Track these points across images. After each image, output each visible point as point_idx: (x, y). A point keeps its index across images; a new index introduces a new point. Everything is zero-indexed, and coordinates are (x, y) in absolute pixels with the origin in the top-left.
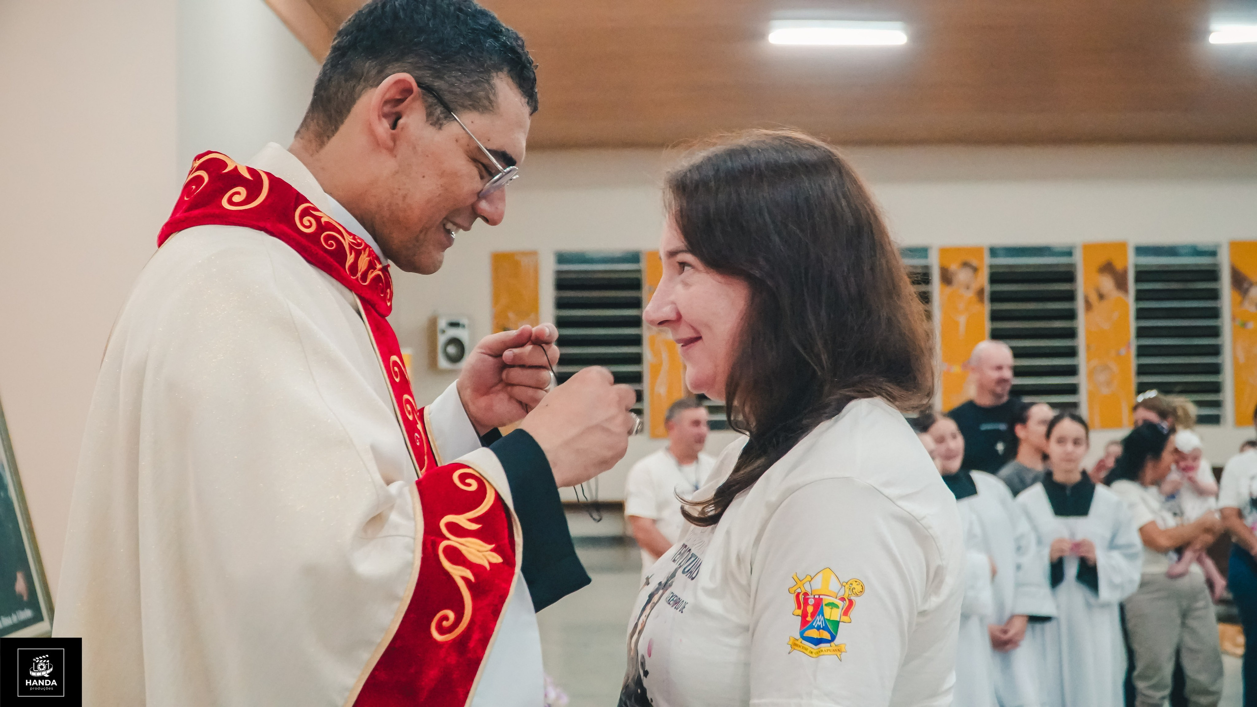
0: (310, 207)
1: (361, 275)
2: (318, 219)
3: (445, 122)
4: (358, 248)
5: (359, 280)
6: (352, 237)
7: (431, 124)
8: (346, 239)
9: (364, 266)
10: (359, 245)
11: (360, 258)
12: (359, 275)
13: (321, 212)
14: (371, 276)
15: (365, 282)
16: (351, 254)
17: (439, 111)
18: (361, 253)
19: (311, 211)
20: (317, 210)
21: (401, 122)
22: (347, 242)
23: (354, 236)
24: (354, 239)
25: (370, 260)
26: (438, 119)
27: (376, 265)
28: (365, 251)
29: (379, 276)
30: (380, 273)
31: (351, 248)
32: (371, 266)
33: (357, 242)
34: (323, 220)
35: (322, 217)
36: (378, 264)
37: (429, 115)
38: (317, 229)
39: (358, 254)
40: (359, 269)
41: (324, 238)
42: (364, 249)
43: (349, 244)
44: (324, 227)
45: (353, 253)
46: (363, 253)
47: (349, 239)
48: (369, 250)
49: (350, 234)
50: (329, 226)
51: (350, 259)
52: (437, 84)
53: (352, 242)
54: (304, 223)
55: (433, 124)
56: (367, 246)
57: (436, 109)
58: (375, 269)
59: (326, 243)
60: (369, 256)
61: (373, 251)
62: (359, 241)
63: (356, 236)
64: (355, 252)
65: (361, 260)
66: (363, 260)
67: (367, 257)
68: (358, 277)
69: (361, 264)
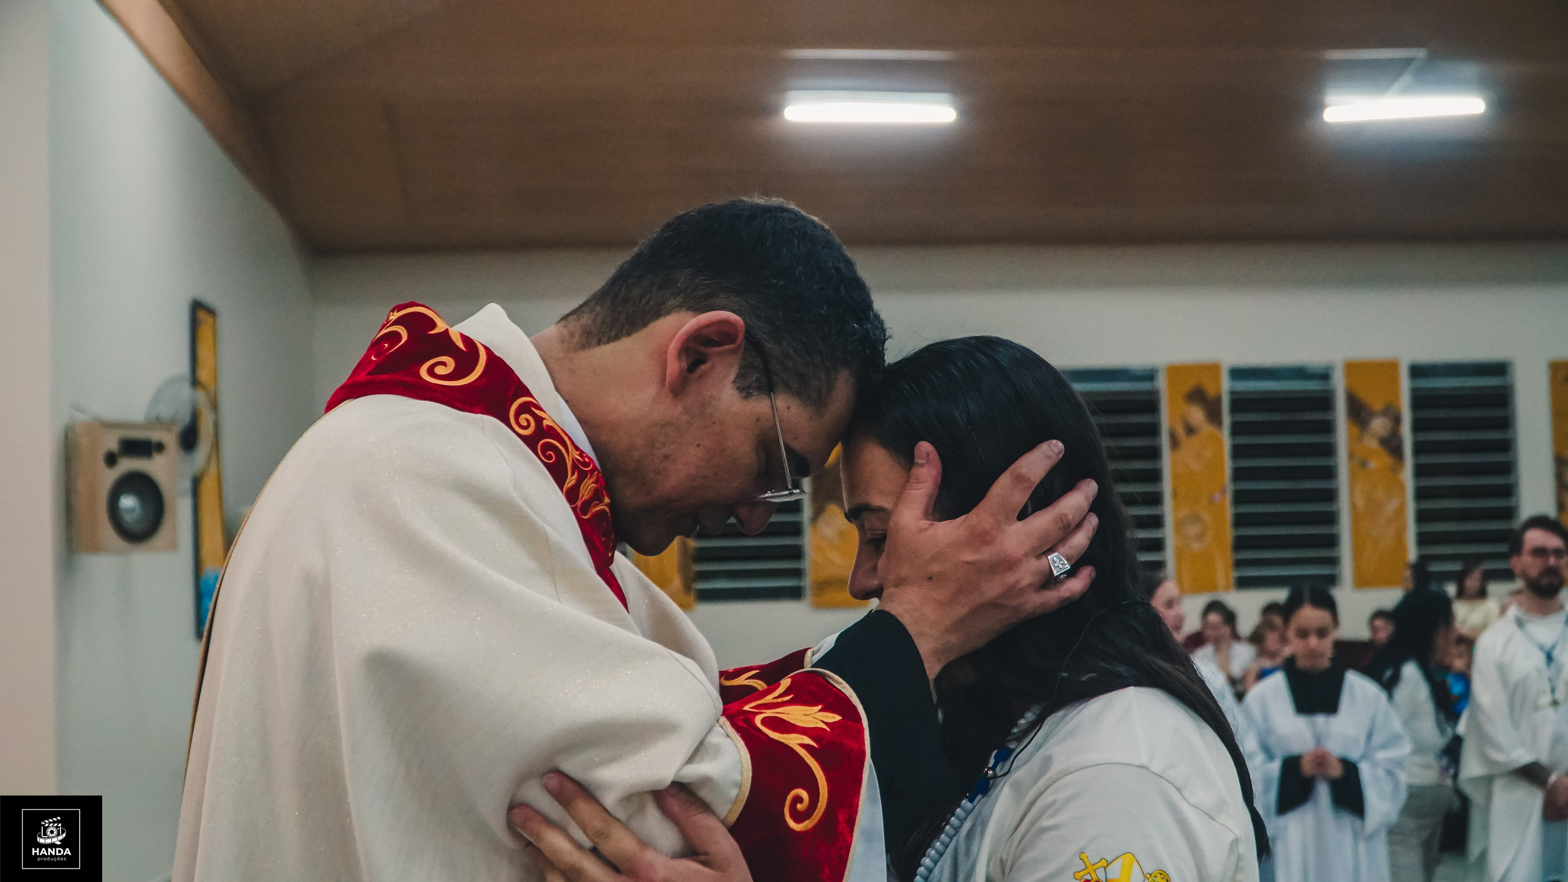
0: (531, 402)
1: (582, 504)
2: (539, 420)
3: (755, 393)
4: (582, 467)
5: (577, 510)
6: (575, 451)
7: (737, 388)
8: (570, 455)
9: (588, 492)
10: (587, 465)
11: (584, 482)
12: (579, 503)
13: (545, 412)
14: (593, 510)
15: (585, 514)
16: (573, 474)
17: (754, 377)
18: (585, 476)
19: (533, 409)
20: (541, 409)
21: (703, 367)
22: (570, 457)
23: (582, 453)
24: (579, 455)
25: (597, 487)
26: (750, 387)
27: (604, 498)
28: (592, 475)
29: (603, 511)
30: (608, 510)
31: (575, 467)
32: (596, 497)
33: (583, 460)
34: (545, 423)
35: (545, 419)
36: (607, 499)
37: (741, 376)
38: (534, 433)
39: (582, 477)
40: (580, 496)
41: (542, 446)
42: (592, 472)
43: (573, 460)
44: (545, 431)
45: (576, 473)
46: (589, 476)
47: (575, 455)
48: (598, 474)
49: (577, 448)
50: (552, 432)
51: (571, 480)
53: (577, 459)
54: (520, 421)
55: (740, 389)
56: (595, 468)
57: (752, 373)
58: (601, 501)
59: (543, 453)
60: (596, 482)
61: (603, 477)
62: (587, 460)
63: (584, 453)
64: (578, 473)
65: (585, 484)
66: (587, 485)
67: (593, 483)
68: (577, 506)
69: (585, 488)
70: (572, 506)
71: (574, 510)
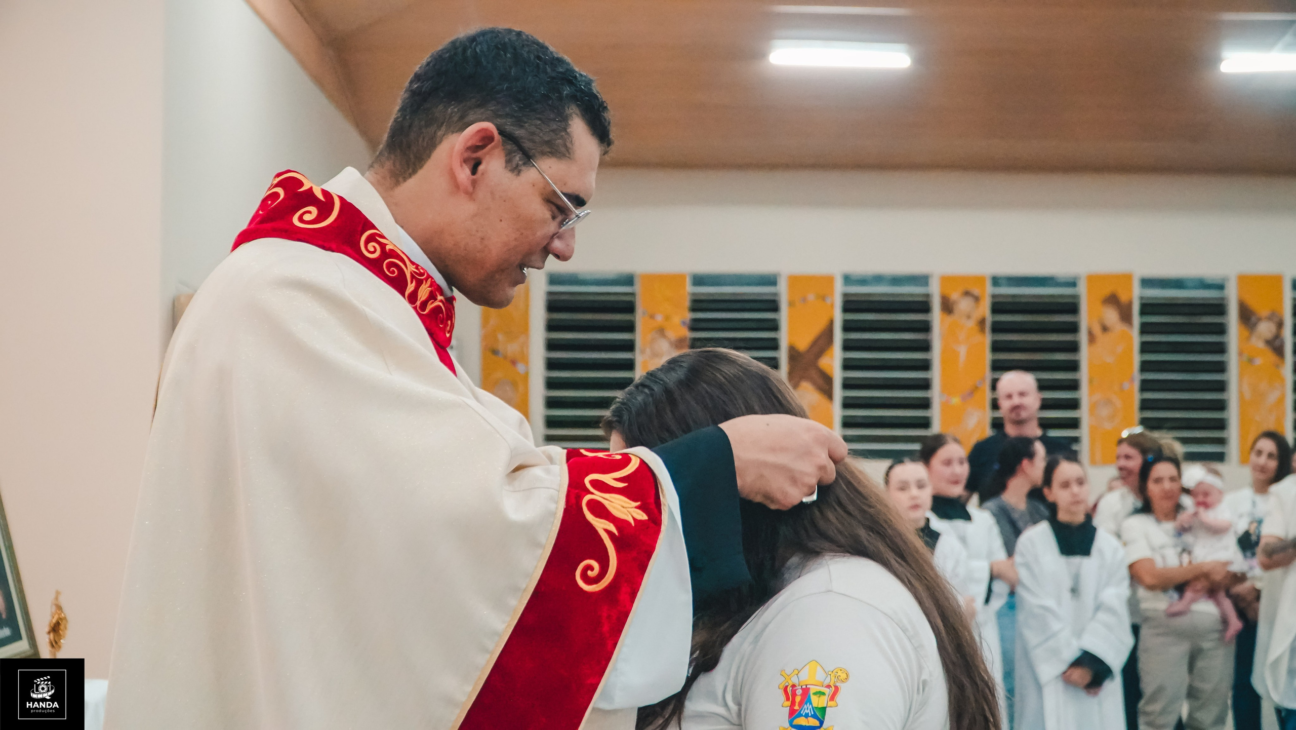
0: (376, 233)
1: (420, 304)
2: (382, 246)
3: (523, 168)
4: (420, 277)
5: (418, 309)
6: (414, 266)
7: (510, 170)
9: (425, 295)
10: (422, 275)
11: (421, 288)
12: (418, 303)
13: (387, 239)
14: (430, 307)
15: (424, 311)
16: (412, 282)
17: (517, 158)
18: (423, 283)
19: (377, 238)
20: (383, 237)
21: (481, 167)
22: (409, 270)
23: (417, 266)
24: (417, 268)
25: (432, 290)
26: (517, 165)
27: (437, 296)
28: (426, 282)
29: (438, 306)
30: (441, 304)
31: (413, 277)
32: (432, 297)
33: (420, 272)
34: (388, 247)
35: (387, 245)
36: (438, 296)
37: (508, 161)
38: (380, 255)
39: (419, 283)
40: (418, 299)
41: (387, 264)
42: (426, 279)
43: (411, 273)
44: (388, 253)
45: (414, 282)
46: (424, 282)
47: (412, 268)
48: (431, 280)
49: (413, 263)
50: (393, 254)
51: (411, 287)
52: (519, 132)
53: (415, 272)
54: (369, 248)
55: (512, 170)
56: (429, 276)
57: (515, 156)
58: (436, 299)
59: (389, 270)
60: (430, 286)
61: (435, 282)
62: (422, 271)
63: (419, 266)
64: (416, 282)
65: (422, 289)
66: (423, 290)
67: (429, 287)
68: (417, 306)
69: (421, 293)
70: (413, 306)
71: (415, 308)
